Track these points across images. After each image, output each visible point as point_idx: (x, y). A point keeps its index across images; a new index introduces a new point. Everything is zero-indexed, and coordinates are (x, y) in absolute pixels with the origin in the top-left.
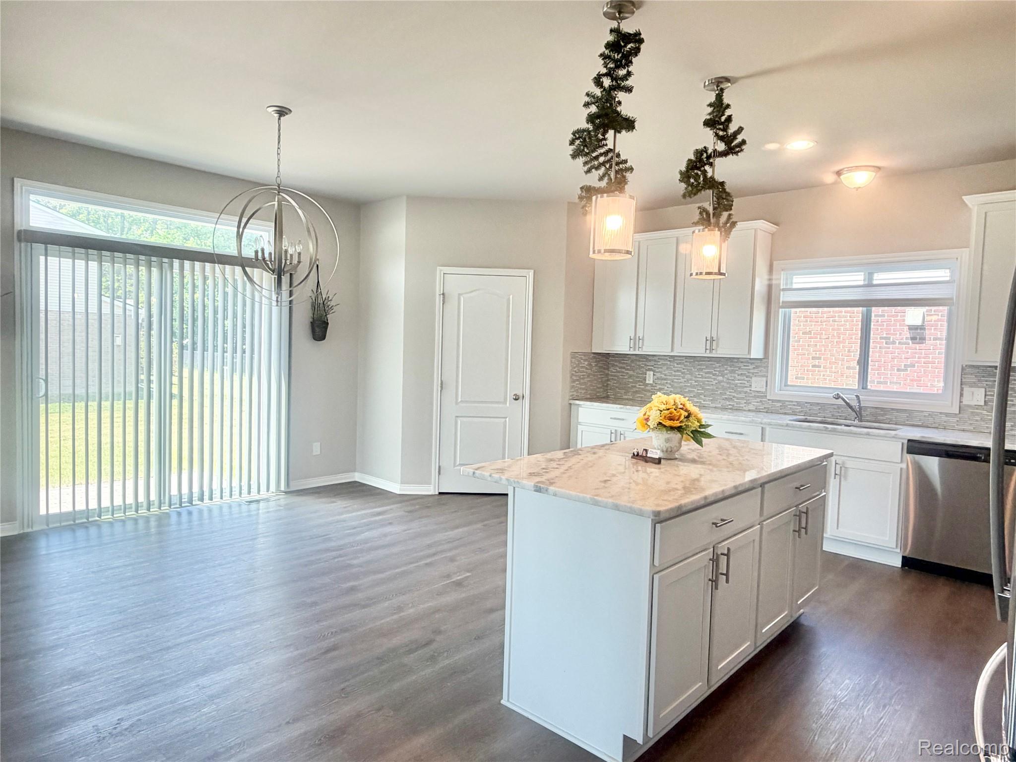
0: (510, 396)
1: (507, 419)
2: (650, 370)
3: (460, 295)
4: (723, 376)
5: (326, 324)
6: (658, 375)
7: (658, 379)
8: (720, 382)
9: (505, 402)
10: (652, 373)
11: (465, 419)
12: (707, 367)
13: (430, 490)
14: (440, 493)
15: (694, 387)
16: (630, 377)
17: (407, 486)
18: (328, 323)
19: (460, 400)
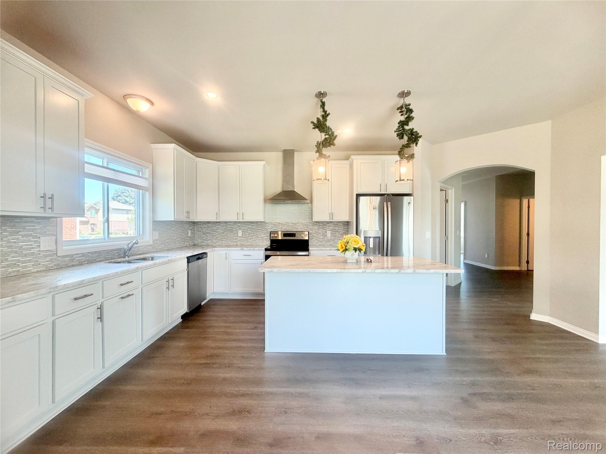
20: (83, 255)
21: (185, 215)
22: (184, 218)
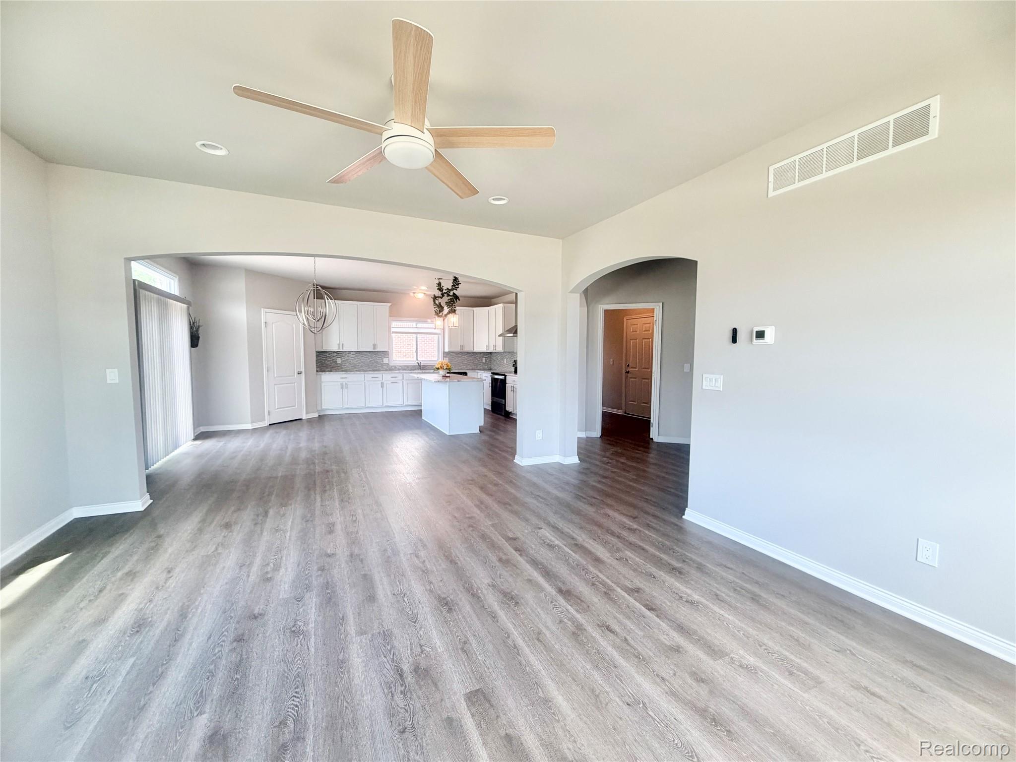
0: (296, 373)
1: (296, 384)
2: (339, 357)
3: (272, 323)
4: (372, 358)
5: (198, 338)
6: (343, 359)
7: (343, 361)
8: (371, 361)
9: (294, 376)
10: (340, 359)
11: (278, 386)
12: (365, 355)
13: (266, 424)
14: (270, 425)
15: (360, 363)
16: (329, 361)
17: (254, 424)
18: (199, 337)
19: (275, 376)
20: (400, 366)
21: (460, 348)
22: (458, 350)
